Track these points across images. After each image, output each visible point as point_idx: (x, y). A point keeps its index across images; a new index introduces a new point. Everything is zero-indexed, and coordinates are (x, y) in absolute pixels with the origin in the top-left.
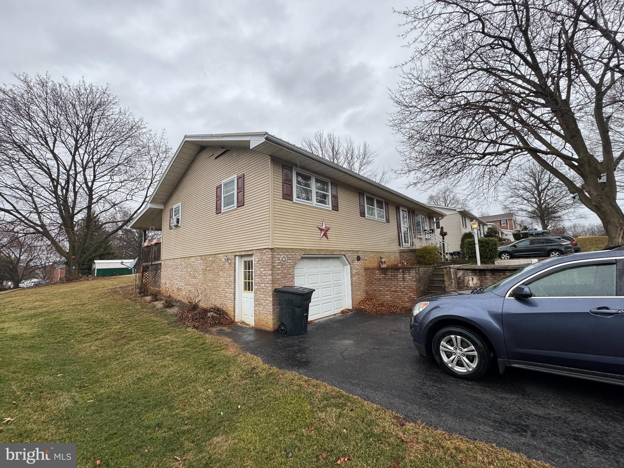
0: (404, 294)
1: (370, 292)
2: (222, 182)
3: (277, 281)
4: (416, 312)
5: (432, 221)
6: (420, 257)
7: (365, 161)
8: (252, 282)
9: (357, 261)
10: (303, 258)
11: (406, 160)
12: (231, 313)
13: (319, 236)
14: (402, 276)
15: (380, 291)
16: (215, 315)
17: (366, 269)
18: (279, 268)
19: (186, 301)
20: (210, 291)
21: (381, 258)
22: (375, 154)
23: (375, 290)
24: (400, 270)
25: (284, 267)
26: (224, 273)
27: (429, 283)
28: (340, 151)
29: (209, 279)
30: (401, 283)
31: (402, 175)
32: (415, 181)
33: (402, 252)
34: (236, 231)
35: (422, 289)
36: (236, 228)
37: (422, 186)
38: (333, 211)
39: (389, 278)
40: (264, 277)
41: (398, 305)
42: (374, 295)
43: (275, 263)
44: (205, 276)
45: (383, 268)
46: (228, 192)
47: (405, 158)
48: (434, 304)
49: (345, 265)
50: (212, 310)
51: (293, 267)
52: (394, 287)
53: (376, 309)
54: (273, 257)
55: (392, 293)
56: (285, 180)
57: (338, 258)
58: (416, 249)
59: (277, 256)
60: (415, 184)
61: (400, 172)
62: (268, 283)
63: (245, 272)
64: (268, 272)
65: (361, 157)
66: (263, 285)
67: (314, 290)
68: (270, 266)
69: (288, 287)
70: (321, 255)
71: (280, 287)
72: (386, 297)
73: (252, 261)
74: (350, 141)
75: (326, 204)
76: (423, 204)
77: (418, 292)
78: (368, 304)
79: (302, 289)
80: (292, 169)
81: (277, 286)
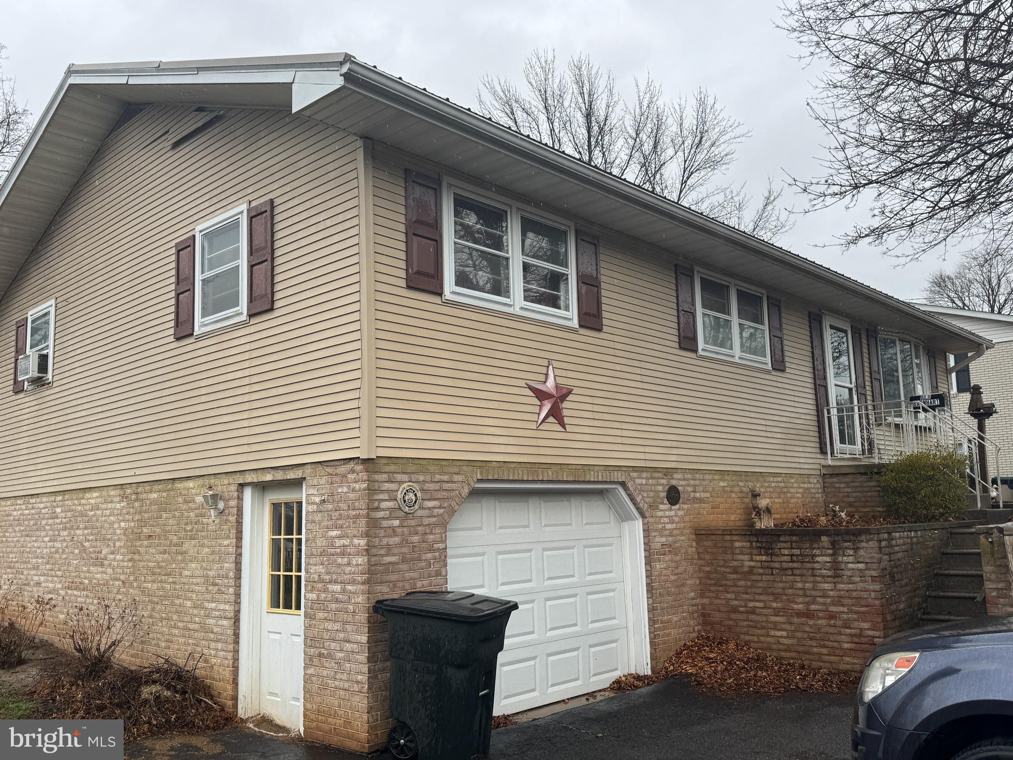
0: (839, 623)
1: (716, 616)
2: (198, 228)
3: (387, 572)
4: (873, 688)
5: (940, 365)
6: (895, 491)
7: (700, 157)
8: (299, 578)
9: (668, 506)
10: (476, 494)
11: (843, 149)
12: (223, 688)
13: (535, 417)
14: (828, 559)
15: (753, 611)
16: (167, 693)
17: (701, 534)
18: (393, 529)
19: (67, 645)
20: (153, 609)
21: (755, 495)
22: (738, 132)
23: (735, 610)
24: (824, 538)
25: (412, 523)
26: (203, 546)
27: (929, 587)
28: (613, 119)
29: (148, 568)
30: (826, 586)
31: (829, 200)
32: (876, 223)
33: (830, 475)
34: (246, 398)
35: (902, 606)
36: (246, 390)
37: (901, 239)
38: (583, 331)
39: (785, 565)
40: (340, 560)
41: (815, 664)
42: (730, 628)
43: (378, 509)
44: (136, 557)
45: (763, 532)
46: (221, 261)
47: (841, 138)
48: (939, 659)
49: (624, 517)
50: (155, 676)
51: (444, 525)
52: (801, 600)
53: (737, 676)
54: (371, 491)
55: (796, 620)
56: (417, 222)
57: (600, 493)
58: (881, 466)
59: (387, 486)
60: (877, 233)
61: (822, 188)
62: (353, 582)
63: (275, 544)
64: (356, 541)
65: (688, 142)
66: (337, 588)
67: (515, 606)
68: (363, 522)
69: (425, 596)
70: (542, 481)
71: (395, 596)
72: (772, 633)
73: (300, 504)
74: (648, 85)
75: (559, 308)
76: (908, 305)
77: (889, 617)
78: (708, 659)
79: (474, 600)
80: (440, 185)
81: (385, 592)
